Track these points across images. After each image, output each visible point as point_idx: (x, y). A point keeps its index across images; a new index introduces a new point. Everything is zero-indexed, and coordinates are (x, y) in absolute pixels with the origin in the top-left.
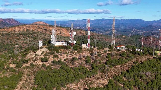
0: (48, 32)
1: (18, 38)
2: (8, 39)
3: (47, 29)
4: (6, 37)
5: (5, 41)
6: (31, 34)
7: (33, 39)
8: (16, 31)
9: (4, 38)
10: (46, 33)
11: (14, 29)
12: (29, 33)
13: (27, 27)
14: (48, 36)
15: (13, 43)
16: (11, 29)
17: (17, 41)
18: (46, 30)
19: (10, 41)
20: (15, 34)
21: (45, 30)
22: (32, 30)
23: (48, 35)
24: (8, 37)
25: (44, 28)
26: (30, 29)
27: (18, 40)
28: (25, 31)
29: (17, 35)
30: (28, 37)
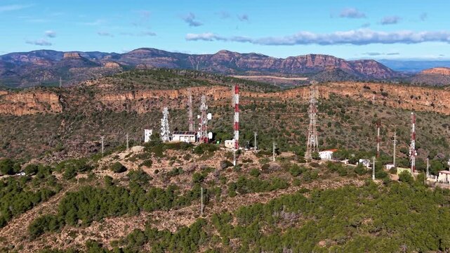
0: (390, 102)
1: (301, 115)
2: (278, 118)
3: (389, 93)
4: (274, 114)
5: (268, 124)
6: (340, 107)
7: (339, 121)
8: (301, 99)
9: (269, 115)
10: (385, 103)
11: (297, 93)
12: (336, 104)
13: (334, 87)
14: (389, 113)
15: (287, 128)
16: (290, 93)
17: (298, 125)
18: (385, 95)
19: (282, 123)
20: (299, 106)
21: (382, 97)
22: (347, 96)
23: (391, 111)
24: (280, 113)
25: (382, 90)
26: (341, 93)
27: (302, 121)
28: (325, 99)
29: (301, 109)
30: (330, 113)
